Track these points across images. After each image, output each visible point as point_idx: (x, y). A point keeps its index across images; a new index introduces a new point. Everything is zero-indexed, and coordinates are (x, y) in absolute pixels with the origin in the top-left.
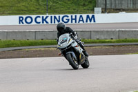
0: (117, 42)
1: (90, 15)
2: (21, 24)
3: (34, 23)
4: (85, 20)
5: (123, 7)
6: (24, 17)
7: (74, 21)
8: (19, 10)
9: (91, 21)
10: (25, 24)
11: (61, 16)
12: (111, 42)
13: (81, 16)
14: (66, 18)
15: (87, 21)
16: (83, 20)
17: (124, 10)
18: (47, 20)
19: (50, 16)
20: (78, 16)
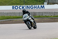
0: (54, 17)
1: (42, 6)
2: (13, 9)
3: (19, 9)
4: (40, 8)
5: (56, 2)
6: (15, 6)
7: (35, 8)
8: (12, 3)
9: (42, 8)
10: (15, 9)
11: (30, 6)
12: (51, 17)
13: (38, 6)
14: (32, 7)
15: (41, 8)
16: (39, 8)
17: (56, 3)
18: (24, 7)
19: (25, 6)
20: (37, 6)
